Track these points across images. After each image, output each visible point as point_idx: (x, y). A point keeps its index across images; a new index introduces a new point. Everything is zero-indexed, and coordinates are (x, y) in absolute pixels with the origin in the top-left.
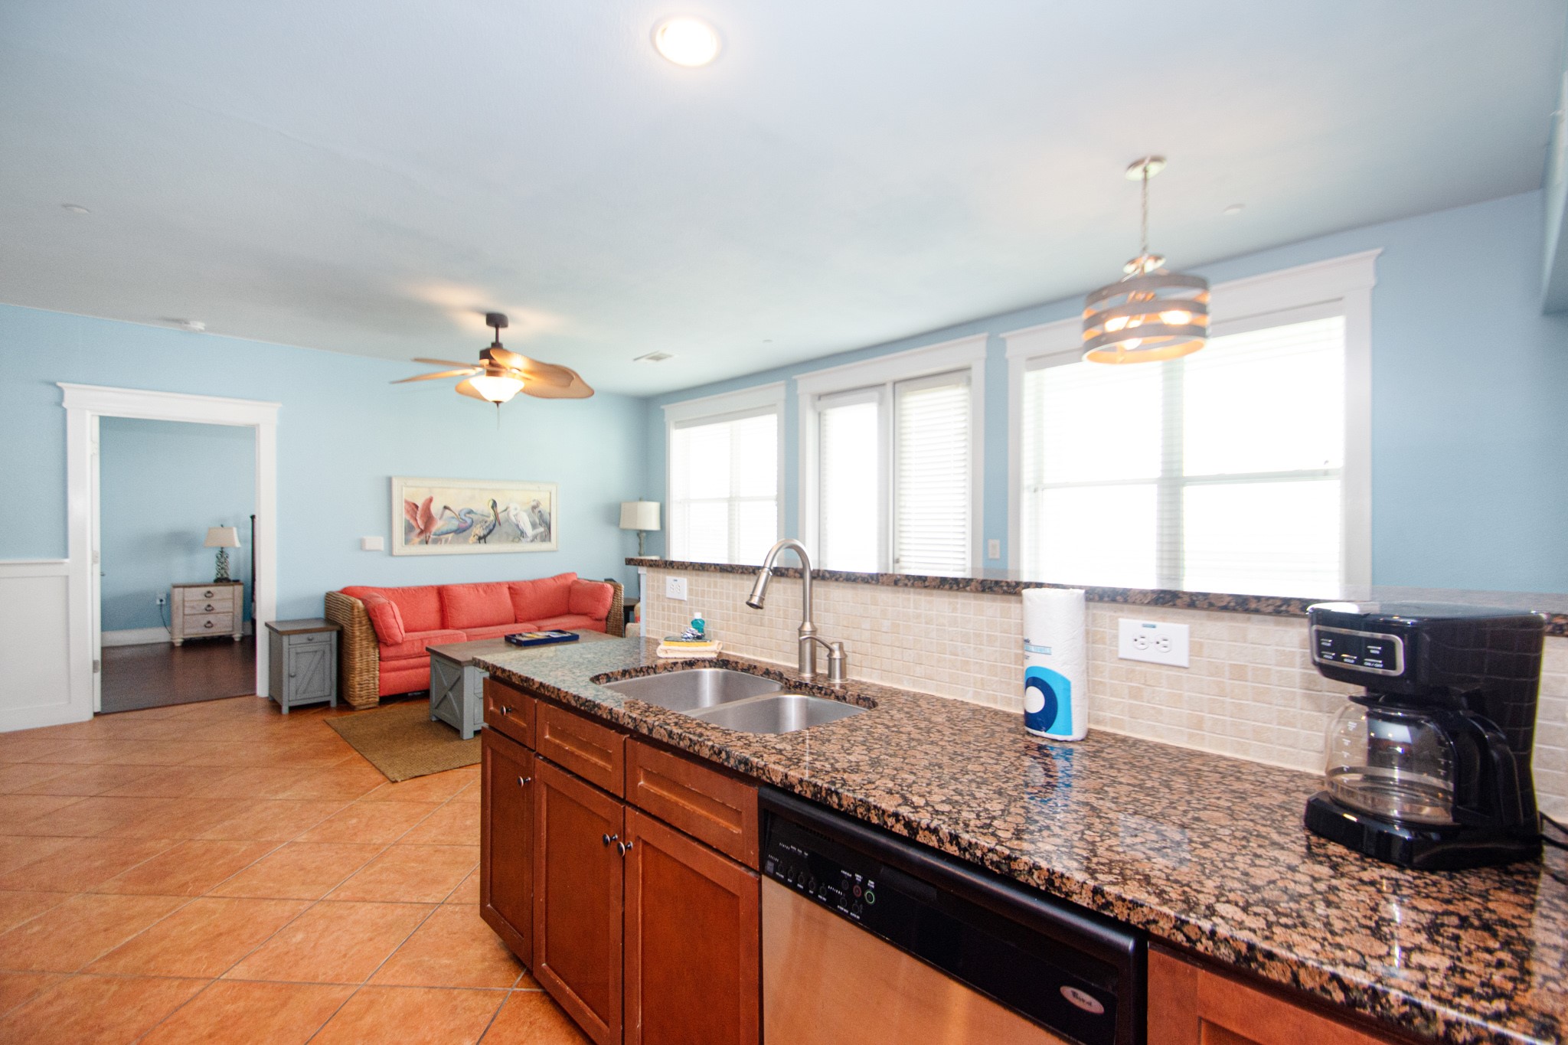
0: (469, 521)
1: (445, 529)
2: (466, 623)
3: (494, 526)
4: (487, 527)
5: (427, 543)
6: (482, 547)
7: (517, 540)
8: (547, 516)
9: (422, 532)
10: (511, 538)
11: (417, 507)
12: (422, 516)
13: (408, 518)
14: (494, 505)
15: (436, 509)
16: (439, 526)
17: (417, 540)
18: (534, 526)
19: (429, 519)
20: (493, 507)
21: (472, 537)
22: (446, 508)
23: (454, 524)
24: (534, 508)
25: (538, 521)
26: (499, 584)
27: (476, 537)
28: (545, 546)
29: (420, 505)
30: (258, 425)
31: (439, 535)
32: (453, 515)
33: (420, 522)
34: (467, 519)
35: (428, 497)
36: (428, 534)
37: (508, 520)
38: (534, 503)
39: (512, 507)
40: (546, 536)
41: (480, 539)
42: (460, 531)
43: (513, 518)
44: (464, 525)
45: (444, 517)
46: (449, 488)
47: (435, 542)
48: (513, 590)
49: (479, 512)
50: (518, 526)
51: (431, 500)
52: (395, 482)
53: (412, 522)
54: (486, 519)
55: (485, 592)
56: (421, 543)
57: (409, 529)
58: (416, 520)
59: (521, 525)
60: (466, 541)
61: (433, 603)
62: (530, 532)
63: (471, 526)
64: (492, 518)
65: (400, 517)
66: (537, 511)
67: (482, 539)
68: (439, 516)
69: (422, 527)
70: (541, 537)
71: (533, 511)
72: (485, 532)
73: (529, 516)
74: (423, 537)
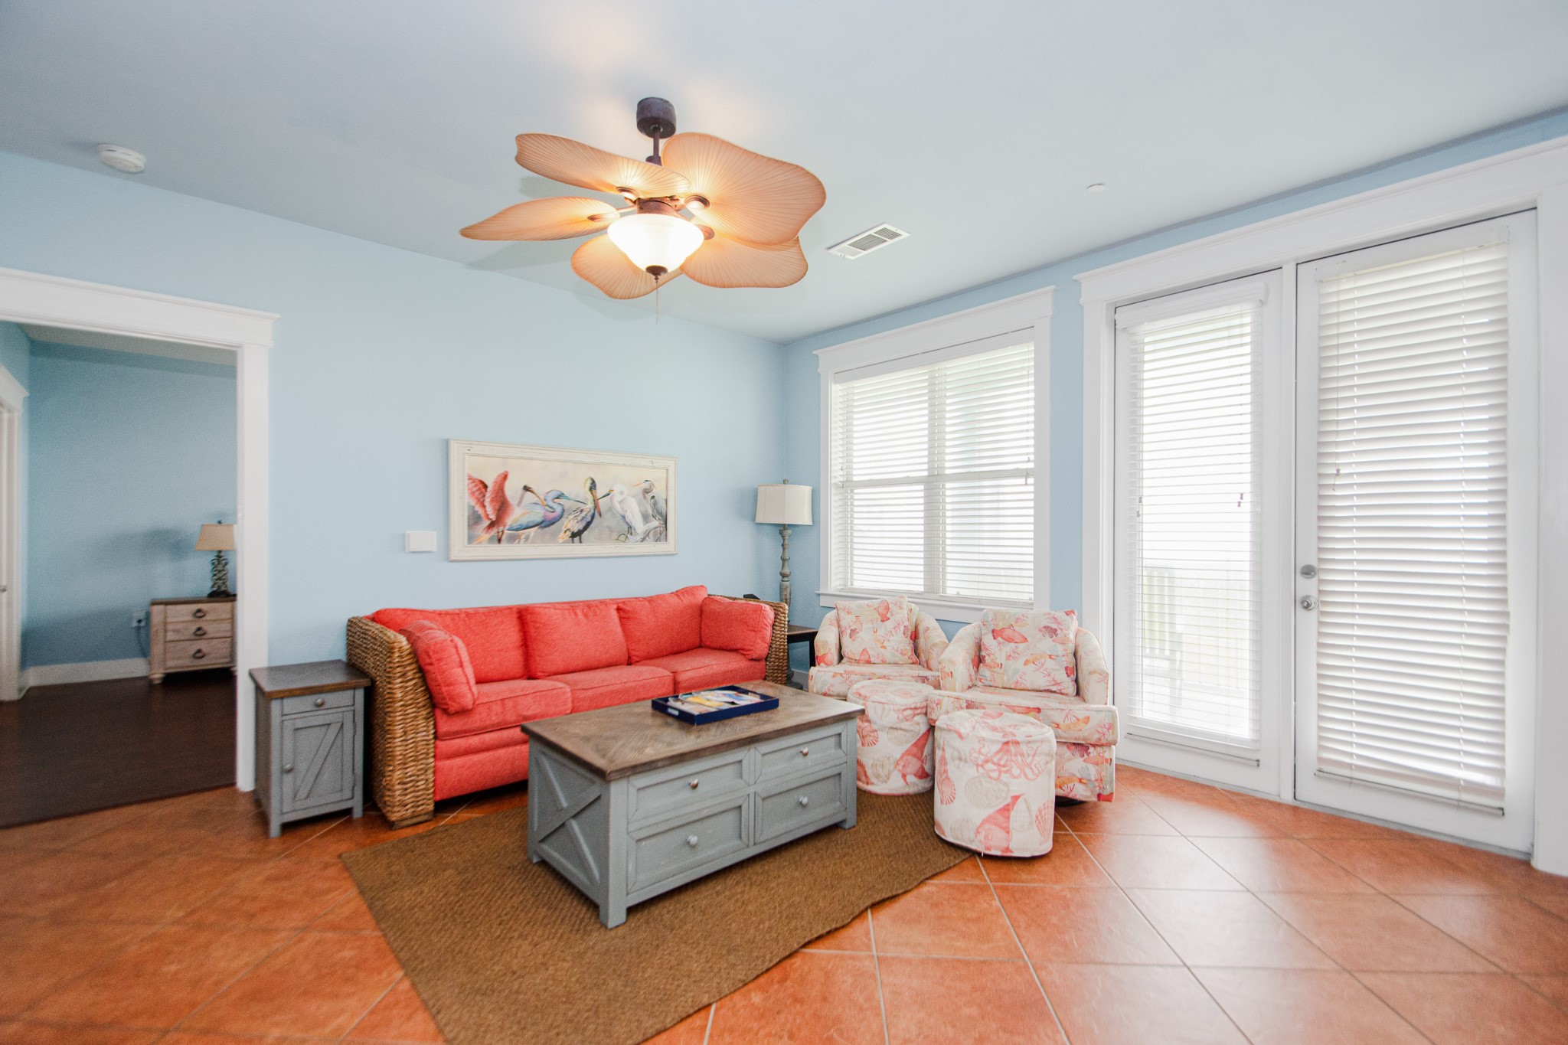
0: (559, 510)
1: (524, 521)
2: (561, 666)
3: (593, 517)
4: (583, 518)
5: (499, 541)
6: (576, 549)
7: (622, 538)
8: (661, 505)
9: (492, 525)
10: (615, 536)
11: (486, 487)
12: (492, 501)
13: (473, 502)
14: (593, 487)
15: (512, 490)
16: (516, 516)
17: (486, 536)
18: (646, 518)
19: (502, 506)
20: (591, 489)
21: (562, 534)
22: (526, 489)
23: (538, 514)
24: (646, 491)
25: (650, 511)
26: (603, 602)
27: (569, 534)
28: (660, 547)
29: (490, 483)
30: (240, 346)
31: (517, 530)
32: (536, 500)
33: (490, 510)
34: (555, 506)
35: (502, 471)
36: (501, 529)
37: (610, 509)
38: (646, 485)
39: (617, 489)
40: (662, 534)
41: (574, 535)
42: (545, 524)
43: (618, 506)
44: (552, 516)
45: (524, 502)
46: (532, 459)
47: (512, 539)
48: (624, 611)
49: (572, 496)
50: (624, 517)
51: (505, 477)
52: (454, 447)
53: (478, 508)
54: (582, 506)
55: (586, 616)
56: (491, 540)
57: (474, 519)
58: (484, 507)
59: (629, 517)
60: (554, 538)
61: (511, 635)
62: (640, 527)
63: (561, 517)
64: (590, 505)
65: (462, 502)
66: (649, 496)
67: (576, 535)
68: (517, 501)
69: (493, 517)
70: (655, 534)
71: (645, 497)
72: (581, 526)
73: (639, 504)
74: (494, 532)
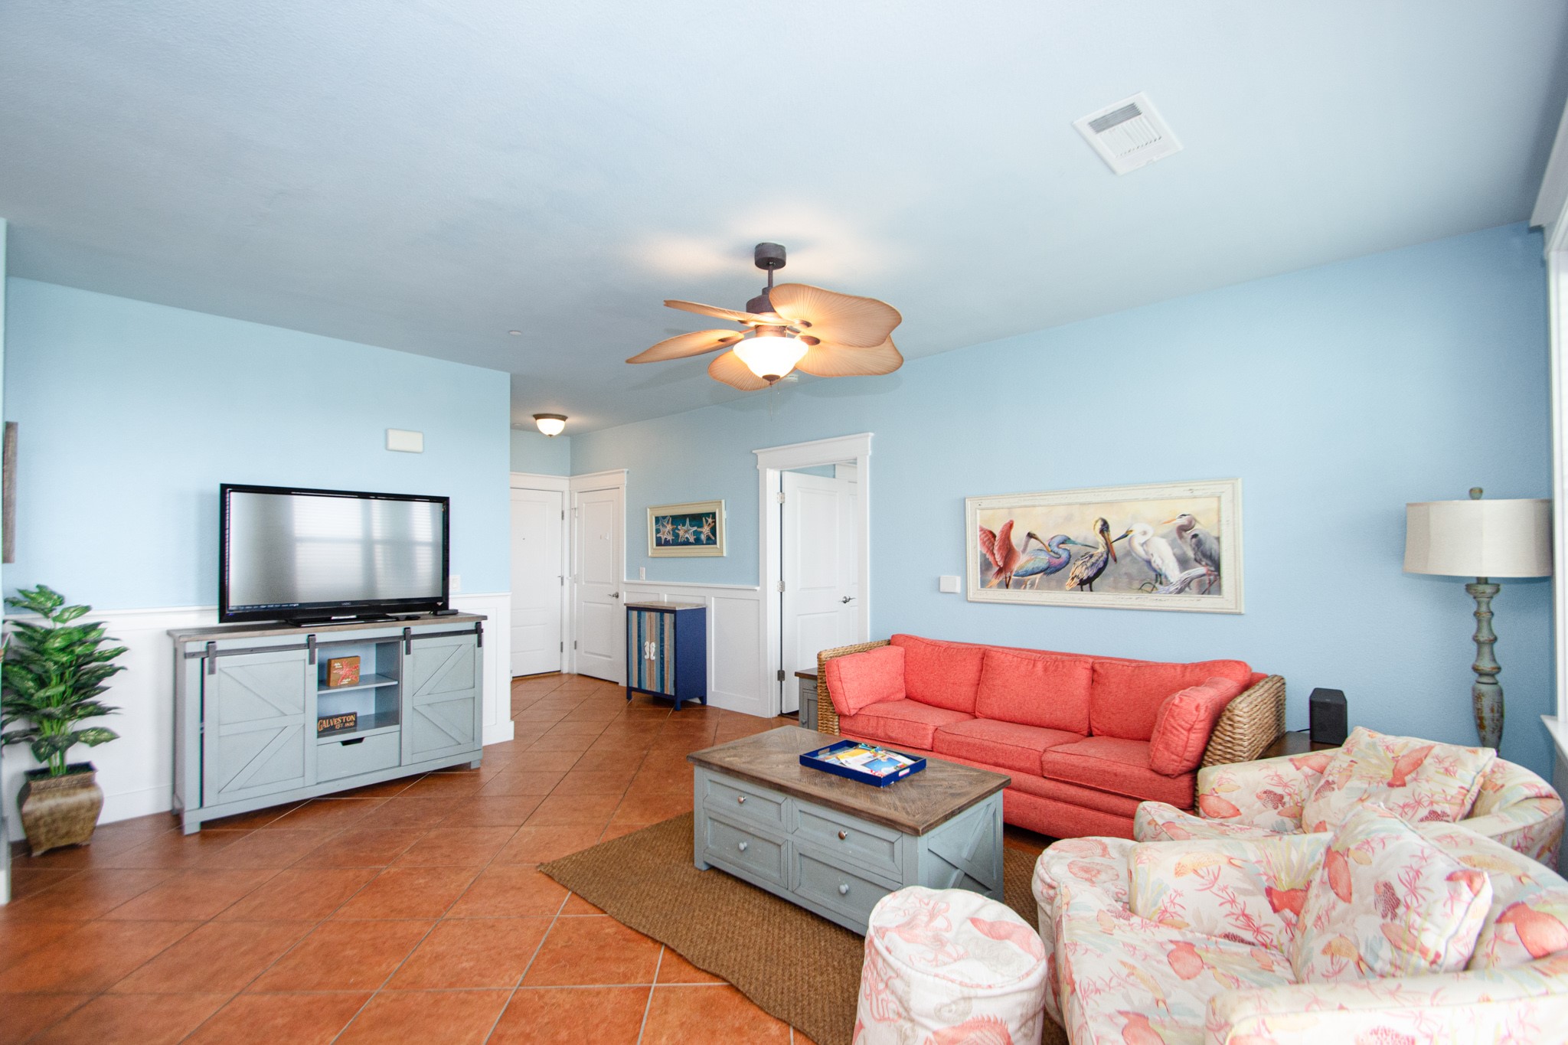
0: (1064, 555)
1: (1030, 566)
3: (1106, 563)
4: (1093, 564)
5: (1007, 586)
6: (1085, 597)
7: (1148, 587)
8: (1210, 545)
9: (1000, 571)
10: (1137, 585)
11: (994, 536)
12: (1000, 549)
13: (984, 551)
14: (1105, 528)
15: (1017, 538)
16: (1022, 562)
17: (995, 581)
18: (1183, 563)
19: (1009, 553)
20: (1102, 532)
21: (1069, 580)
22: (1030, 536)
23: (1043, 560)
24: (1182, 529)
25: (1191, 554)
26: (1075, 658)
27: (1077, 580)
28: (1208, 602)
29: (997, 533)
31: (1023, 576)
32: (1040, 546)
33: (998, 557)
34: (1060, 552)
35: (1007, 521)
36: (1008, 574)
37: (1129, 553)
38: (1184, 521)
39: (1137, 529)
40: (1211, 584)
41: (1082, 583)
42: (1050, 570)
43: (1140, 550)
44: (1057, 561)
45: (1029, 549)
46: (1034, 506)
47: (1019, 585)
48: (1097, 671)
49: (1078, 541)
50: (1149, 562)
51: (1011, 525)
52: (968, 503)
53: (988, 556)
54: (1092, 551)
56: (999, 586)
57: (986, 566)
58: (993, 554)
59: (1157, 562)
60: (1060, 586)
61: (971, 670)
62: (1174, 573)
63: (1068, 563)
64: (1102, 549)
65: (975, 549)
66: (1188, 534)
67: (1086, 583)
68: (1021, 549)
69: (1001, 564)
70: (1200, 584)
71: (1181, 537)
72: (1091, 573)
73: (1172, 545)
74: (1002, 577)
